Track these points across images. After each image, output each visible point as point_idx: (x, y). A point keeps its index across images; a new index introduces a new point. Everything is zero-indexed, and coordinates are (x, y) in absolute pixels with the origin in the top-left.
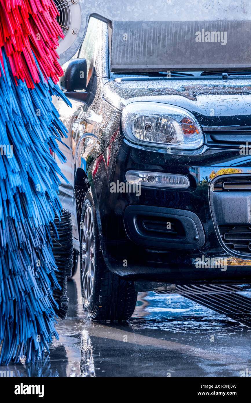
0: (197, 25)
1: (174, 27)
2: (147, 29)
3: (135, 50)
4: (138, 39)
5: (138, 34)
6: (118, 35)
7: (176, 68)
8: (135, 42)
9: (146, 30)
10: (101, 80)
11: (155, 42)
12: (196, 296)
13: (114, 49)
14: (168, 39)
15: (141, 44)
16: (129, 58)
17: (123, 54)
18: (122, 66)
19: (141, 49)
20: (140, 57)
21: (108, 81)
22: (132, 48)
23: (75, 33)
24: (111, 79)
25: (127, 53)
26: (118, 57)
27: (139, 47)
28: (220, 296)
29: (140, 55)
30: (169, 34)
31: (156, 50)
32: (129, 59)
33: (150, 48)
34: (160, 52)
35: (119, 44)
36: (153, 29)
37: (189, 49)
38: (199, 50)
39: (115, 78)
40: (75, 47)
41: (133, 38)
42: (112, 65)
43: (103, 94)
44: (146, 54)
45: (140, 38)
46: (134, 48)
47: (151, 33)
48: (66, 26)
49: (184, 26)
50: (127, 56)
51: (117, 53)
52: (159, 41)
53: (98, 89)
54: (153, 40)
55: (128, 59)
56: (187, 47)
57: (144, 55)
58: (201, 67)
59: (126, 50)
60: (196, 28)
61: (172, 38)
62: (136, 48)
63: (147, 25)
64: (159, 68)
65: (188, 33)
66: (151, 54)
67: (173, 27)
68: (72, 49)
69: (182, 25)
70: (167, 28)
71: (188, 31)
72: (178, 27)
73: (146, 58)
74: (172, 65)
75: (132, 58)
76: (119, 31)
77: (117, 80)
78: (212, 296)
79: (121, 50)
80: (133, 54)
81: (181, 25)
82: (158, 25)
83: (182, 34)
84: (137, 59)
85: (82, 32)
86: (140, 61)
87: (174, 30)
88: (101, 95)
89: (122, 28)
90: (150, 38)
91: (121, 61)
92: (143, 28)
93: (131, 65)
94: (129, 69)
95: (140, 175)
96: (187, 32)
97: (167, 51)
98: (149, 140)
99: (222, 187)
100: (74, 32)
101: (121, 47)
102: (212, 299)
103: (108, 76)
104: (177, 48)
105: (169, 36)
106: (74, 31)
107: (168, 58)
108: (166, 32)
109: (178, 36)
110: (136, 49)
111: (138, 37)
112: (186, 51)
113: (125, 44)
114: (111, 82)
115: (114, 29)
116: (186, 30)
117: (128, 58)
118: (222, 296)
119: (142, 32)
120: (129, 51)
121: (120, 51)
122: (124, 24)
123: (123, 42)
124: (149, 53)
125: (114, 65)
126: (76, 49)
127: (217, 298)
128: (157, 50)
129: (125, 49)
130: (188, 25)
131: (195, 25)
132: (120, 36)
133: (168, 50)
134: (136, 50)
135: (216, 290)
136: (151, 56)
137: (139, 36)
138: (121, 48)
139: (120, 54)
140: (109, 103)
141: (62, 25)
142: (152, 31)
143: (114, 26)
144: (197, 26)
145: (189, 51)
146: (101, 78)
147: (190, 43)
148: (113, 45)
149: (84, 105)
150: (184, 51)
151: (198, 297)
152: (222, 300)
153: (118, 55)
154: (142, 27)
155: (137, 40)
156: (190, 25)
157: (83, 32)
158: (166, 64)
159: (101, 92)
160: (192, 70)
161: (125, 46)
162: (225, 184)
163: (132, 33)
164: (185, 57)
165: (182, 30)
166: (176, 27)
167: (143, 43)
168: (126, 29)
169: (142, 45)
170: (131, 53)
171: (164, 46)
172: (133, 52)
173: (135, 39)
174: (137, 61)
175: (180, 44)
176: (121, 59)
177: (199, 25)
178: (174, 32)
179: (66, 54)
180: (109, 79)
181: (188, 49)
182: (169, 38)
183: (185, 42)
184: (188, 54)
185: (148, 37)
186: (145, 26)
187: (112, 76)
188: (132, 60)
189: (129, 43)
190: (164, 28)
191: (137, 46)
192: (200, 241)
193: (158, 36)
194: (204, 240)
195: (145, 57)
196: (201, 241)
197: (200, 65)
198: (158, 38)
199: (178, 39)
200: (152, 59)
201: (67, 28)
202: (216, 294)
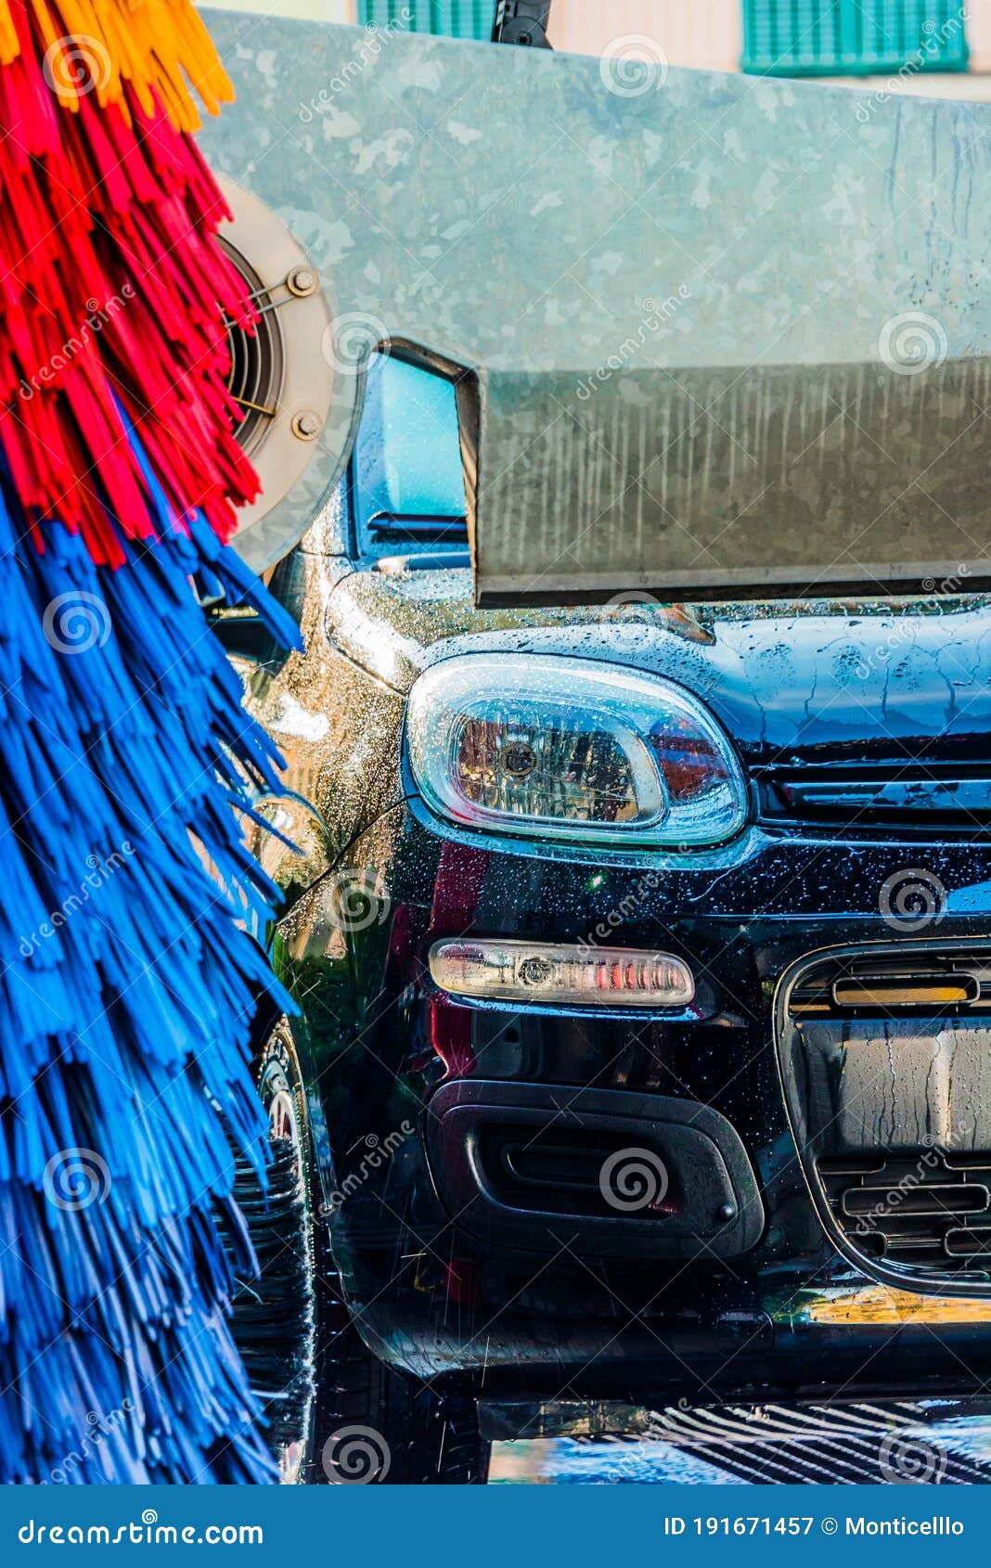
0: (875, 381)
1: (768, 391)
2: (643, 405)
3: (585, 505)
4: (600, 453)
5: (601, 432)
6: (508, 437)
7: (778, 581)
8: (587, 465)
9: (634, 411)
10: (321, 568)
11: (680, 466)
12: (742, 1451)
13: (489, 501)
14: (738, 449)
15: (613, 475)
16: (558, 541)
17: (534, 524)
18: (525, 578)
19: (617, 500)
20: (611, 537)
21: (349, 569)
22: (574, 496)
23: (305, 433)
24: (361, 563)
25: (550, 520)
26: (506, 539)
27: (606, 487)
28: (838, 1447)
29: (612, 527)
30: (746, 429)
31: (684, 501)
32: (561, 546)
33: (658, 494)
34: (703, 512)
35: (511, 476)
36: (668, 403)
37: (839, 491)
38: (884, 496)
39: (378, 559)
40: (307, 496)
41: (576, 449)
42: (480, 578)
43: (328, 626)
44: (639, 521)
45: (608, 446)
46: (581, 494)
47: (659, 422)
48: (261, 401)
49: (813, 390)
50: (552, 533)
51: (501, 519)
52: (699, 461)
53: (308, 602)
54: (672, 455)
55: (557, 547)
56: (831, 486)
57: (631, 527)
58: (896, 576)
59: (544, 503)
60: (872, 395)
61: (761, 444)
62: (590, 495)
63: (642, 387)
64: (702, 583)
65: (830, 418)
66: (663, 522)
67: (764, 394)
68: (294, 506)
69: (804, 384)
70: (734, 400)
71: (833, 411)
72: (786, 393)
73: (638, 544)
74: (762, 570)
75: (571, 539)
76: (514, 418)
77: (387, 567)
78: (805, 1448)
79: (524, 507)
80: (580, 521)
81: (799, 381)
82: (692, 385)
83: (803, 424)
84: (599, 544)
85: (336, 427)
86: (611, 553)
87: (766, 408)
88: (323, 629)
89: (523, 405)
90: (654, 447)
91: (521, 557)
92: (622, 402)
93: (571, 577)
94: (560, 592)
95: (491, 957)
96: (827, 414)
97: (735, 507)
98: (524, 812)
99: (830, 1001)
100: (300, 429)
101: (521, 490)
102: (805, 1463)
103: (348, 551)
104: (784, 488)
105: (746, 435)
106: (300, 422)
107: (743, 537)
108: (728, 418)
109: (785, 434)
110: (593, 498)
111: (601, 444)
112: (826, 504)
113: (540, 476)
114: (366, 575)
115: (490, 411)
116: (824, 404)
117: (553, 542)
118: (845, 1449)
119: (620, 419)
120: (557, 508)
121: (516, 511)
122: (532, 384)
123: (530, 470)
124: (652, 515)
125: (491, 575)
126: (312, 506)
127: (824, 1456)
128: (689, 503)
129: (540, 500)
130: (831, 381)
131: (867, 378)
132: (515, 439)
133: (740, 501)
134: (594, 504)
135: (822, 1423)
136: (663, 528)
137: (607, 439)
138: (522, 497)
139: (518, 524)
140: (356, 662)
141: (247, 396)
142: (666, 412)
143: (488, 397)
144: (872, 387)
145: (837, 501)
146: (320, 558)
147: (841, 464)
148: (487, 484)
149: (254, 672)
150: (814, 501)
151: (748, 1454)
152: (848, 1465)
153: (507, 527)
154: (617, 397)
155: (595, 459)
156: (841, 381)
157: (345, 427)
158: (733, 567)
159: (322, 616)
160: (855, 590)
161: (538, 485)
162: (841, 987)
163: (570, 428)
164: (820, 531)
165: (803, 408)
166: (775, 393)
167: (625, 471)
168: (544, 407)
169: (618, 479)
170: (567, 518)
171: (720, 483)
172: (580, 513)
173: (587, 452)
174: (596, 554)
175: (794, 474)
176: (521, 547)
177: (882, 380)
178: (767, 416)
179: (264, 530)
180: (356, 563)
181: (835, 492)
182: (746, 443)
183: (821, 460)
184: (833, 516)
185: (647, 441)
186: (629, 393)
187: (365, 549)
188: (573, 551)
189: (559, 471)
190: (719, 398)
191: (594, 486)
192: (744, 1223)
193: (692, 435)
194: (760, 1219)
195: (635, 536)
196: (749, 1226)
197: (893, 568)
198: (696, 448)
199: (788, 449)
200: (667, 543)
201: (270, 412)
202: (820, 1439)
